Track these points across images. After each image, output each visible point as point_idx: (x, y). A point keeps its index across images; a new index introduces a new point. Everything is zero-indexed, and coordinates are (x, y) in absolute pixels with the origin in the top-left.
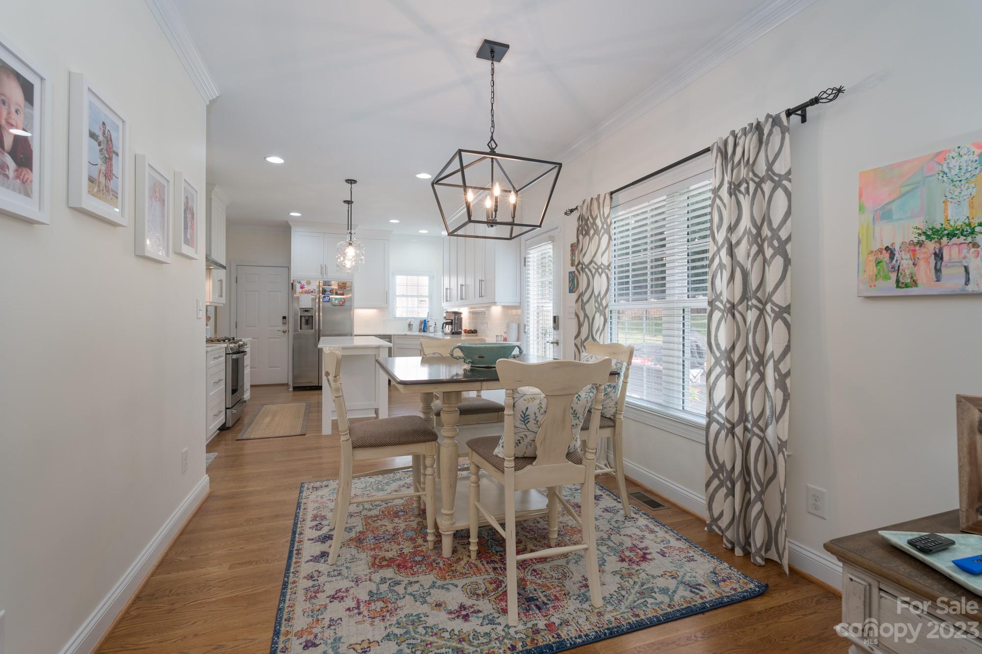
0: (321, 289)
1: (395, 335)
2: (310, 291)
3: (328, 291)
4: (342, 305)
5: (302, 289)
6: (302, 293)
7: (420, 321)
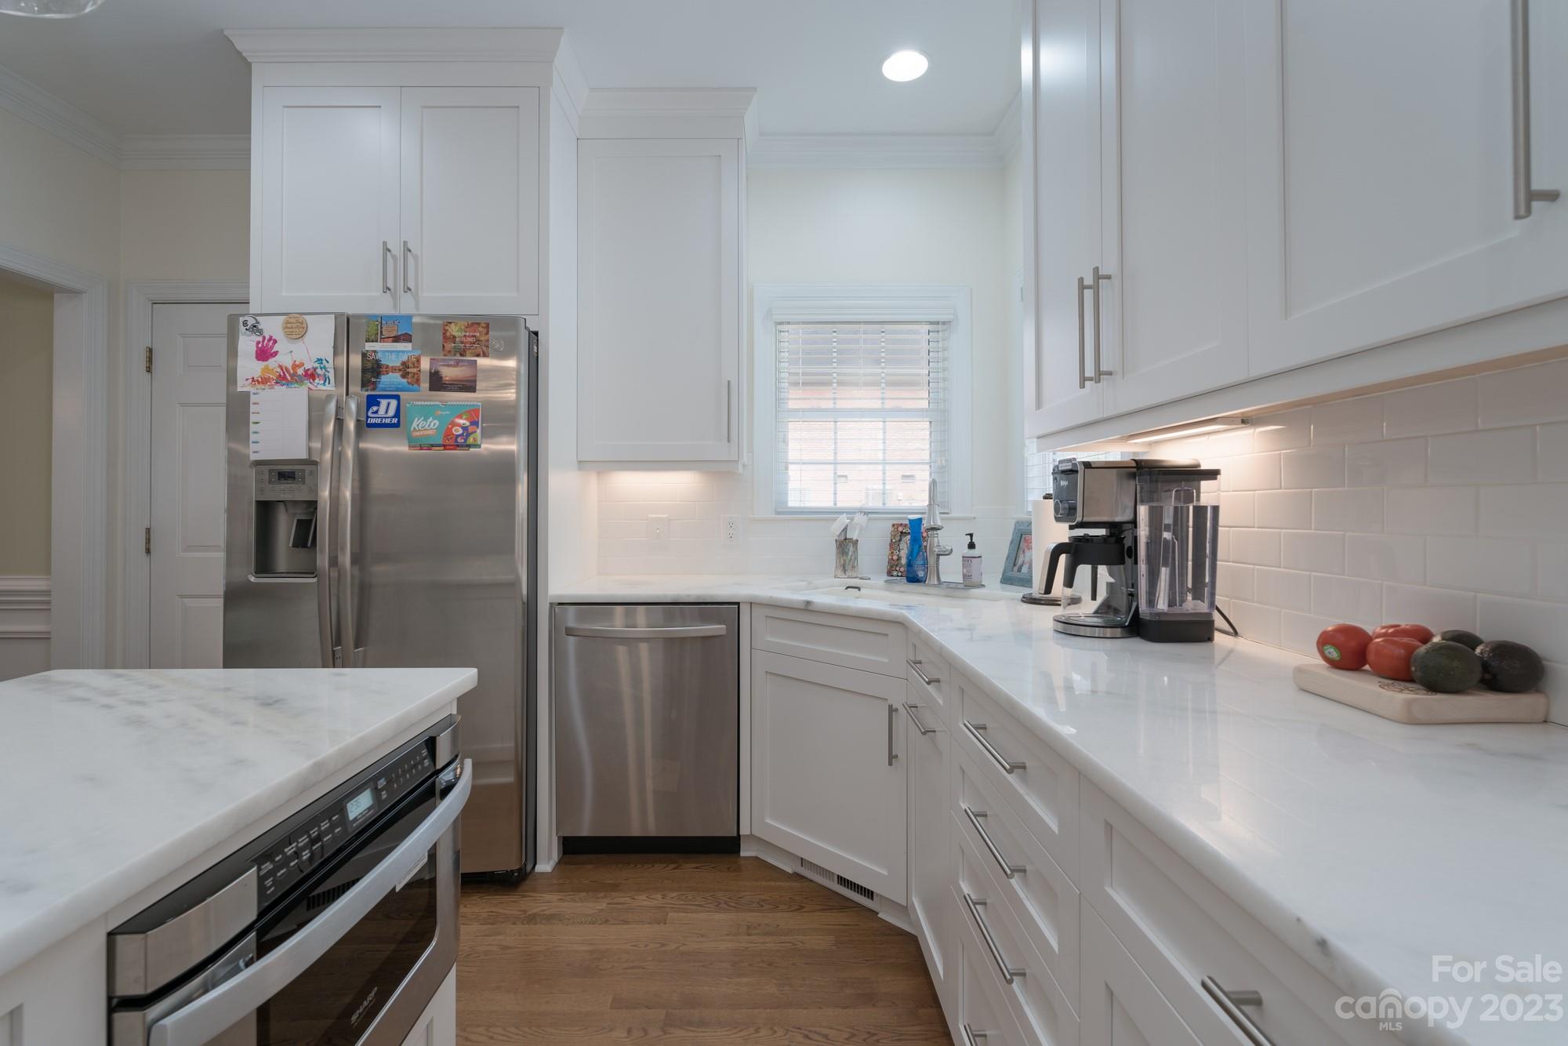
0: (355, 356)
1: (755, 603)
2: (300, 371)
3: (394, 369)
4: (460, 440)
5: (262, 364)
6: (264, 381)
7: (893, 525)
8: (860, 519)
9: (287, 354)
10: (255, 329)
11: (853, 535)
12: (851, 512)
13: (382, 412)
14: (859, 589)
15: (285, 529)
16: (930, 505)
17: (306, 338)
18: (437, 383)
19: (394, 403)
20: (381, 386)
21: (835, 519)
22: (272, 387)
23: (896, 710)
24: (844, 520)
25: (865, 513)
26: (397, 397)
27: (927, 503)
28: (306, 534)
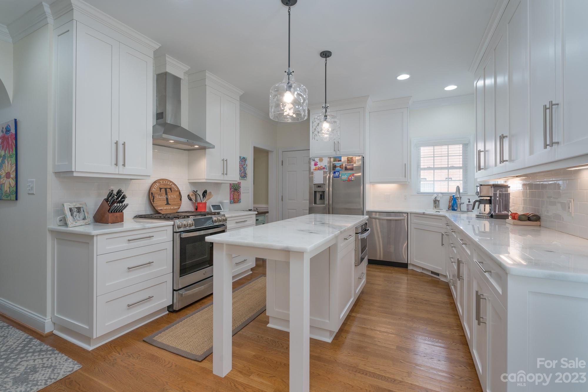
0: (331, 164)
1: (412, 213)
2: (322, 168)
3: (338, 167)
4: (351, 180)
5: (315, 167)
6: (316, 170)
7: (450, 197)
8: (440, 195)
9: (320, 165)
10: (314, 160)
11: (438, 199)
12: (438, 193)
13: (336, 174)
14: (439, 212)
15: (318, 196)
16: (456, 192)
17: (323, 162)
18: (346, 169)
19: (338, 173)
20: (336, 170)
21: (433, 195)
22: (317, 171)
23: (444, 235)
24: (435, 195)
25: (442, 194)
26: (339, 172)
27: (455, 191)
28: (322, 197)
